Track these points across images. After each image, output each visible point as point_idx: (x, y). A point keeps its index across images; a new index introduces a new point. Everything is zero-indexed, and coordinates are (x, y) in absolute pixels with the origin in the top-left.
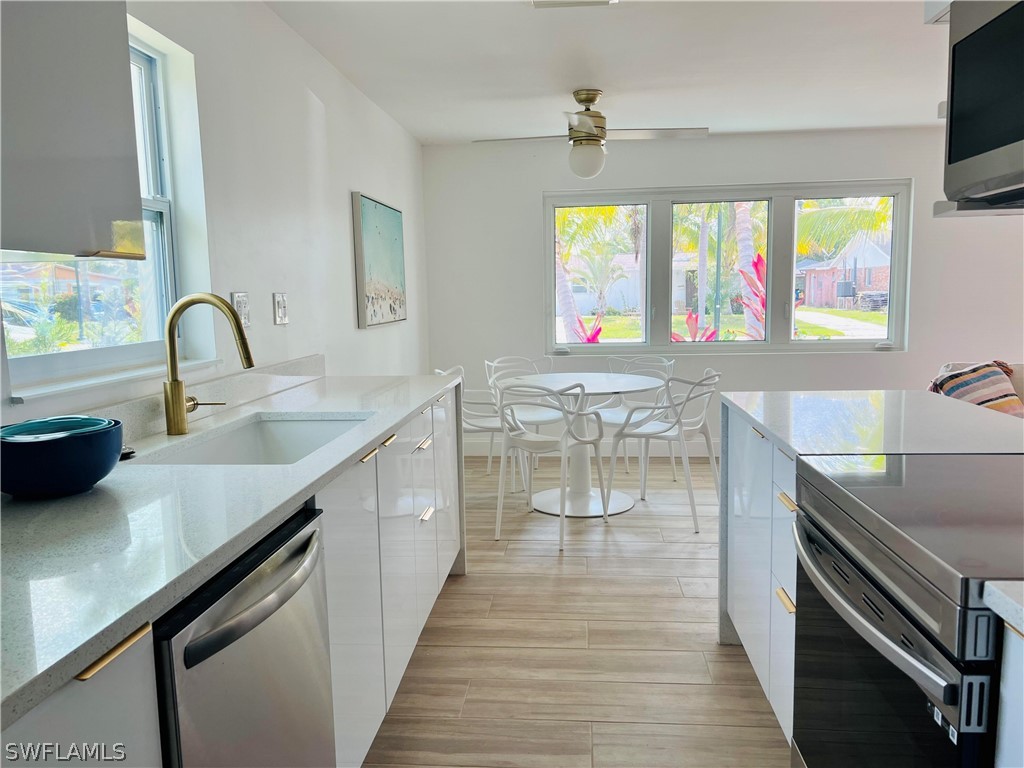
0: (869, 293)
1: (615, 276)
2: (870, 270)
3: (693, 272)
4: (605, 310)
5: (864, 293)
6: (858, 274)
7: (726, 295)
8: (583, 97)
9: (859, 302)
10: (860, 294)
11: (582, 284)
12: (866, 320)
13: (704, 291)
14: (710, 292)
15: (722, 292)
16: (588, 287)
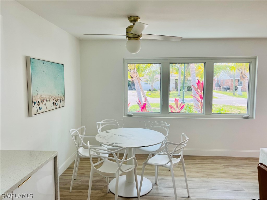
0: (224, 86)
1: (156, 80)
2: (224, 80)
3: (177, 80)
4: (153, 89)
5: (223, 86)
6: (221, 81)
7: (186, 87)
8: (132, 19)
9: (221, 88)
10: (222, 87)
11: (147, 82)
12: (223, 94)
13: (180, 85)
14: (181, 85)
15: (185, 85)
16: (148, 83)
